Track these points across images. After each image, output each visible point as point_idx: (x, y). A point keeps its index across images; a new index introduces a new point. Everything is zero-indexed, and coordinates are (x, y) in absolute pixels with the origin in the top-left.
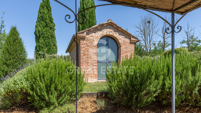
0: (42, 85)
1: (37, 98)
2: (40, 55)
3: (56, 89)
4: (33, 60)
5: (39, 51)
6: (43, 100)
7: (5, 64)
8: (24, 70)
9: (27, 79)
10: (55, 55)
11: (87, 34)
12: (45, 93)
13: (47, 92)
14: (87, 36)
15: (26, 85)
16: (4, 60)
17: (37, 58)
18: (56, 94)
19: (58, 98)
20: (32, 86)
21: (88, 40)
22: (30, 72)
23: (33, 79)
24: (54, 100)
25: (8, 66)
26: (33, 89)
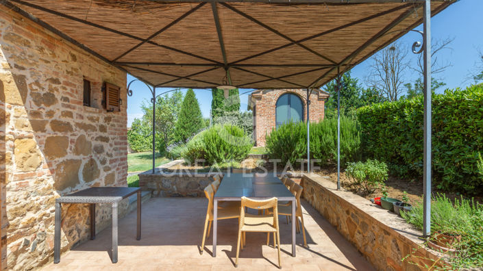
0: (214, 145)
1: (210, 155)
2: (217, 113)
3: (224, 149)
4: (209, 120)
5: (216, 108)
6: (215, 157)
7: (183, 127)
8: (202, 134)
9: (204, 141)
10: (236, 112)
11: (264, 93)
12: (216, 152)
13: (218, 150)
14: (264, 95)
15: (203, 145)
16: (181, 123)
17: (213, 117)
18: (224, 153)
19: (225, 156)
20: (207, 146)
21: (265, 99)
22: (206, 135)
23: (208, 141)
24: (222, 157)
25: (185, 129)
26: (208, 149)
